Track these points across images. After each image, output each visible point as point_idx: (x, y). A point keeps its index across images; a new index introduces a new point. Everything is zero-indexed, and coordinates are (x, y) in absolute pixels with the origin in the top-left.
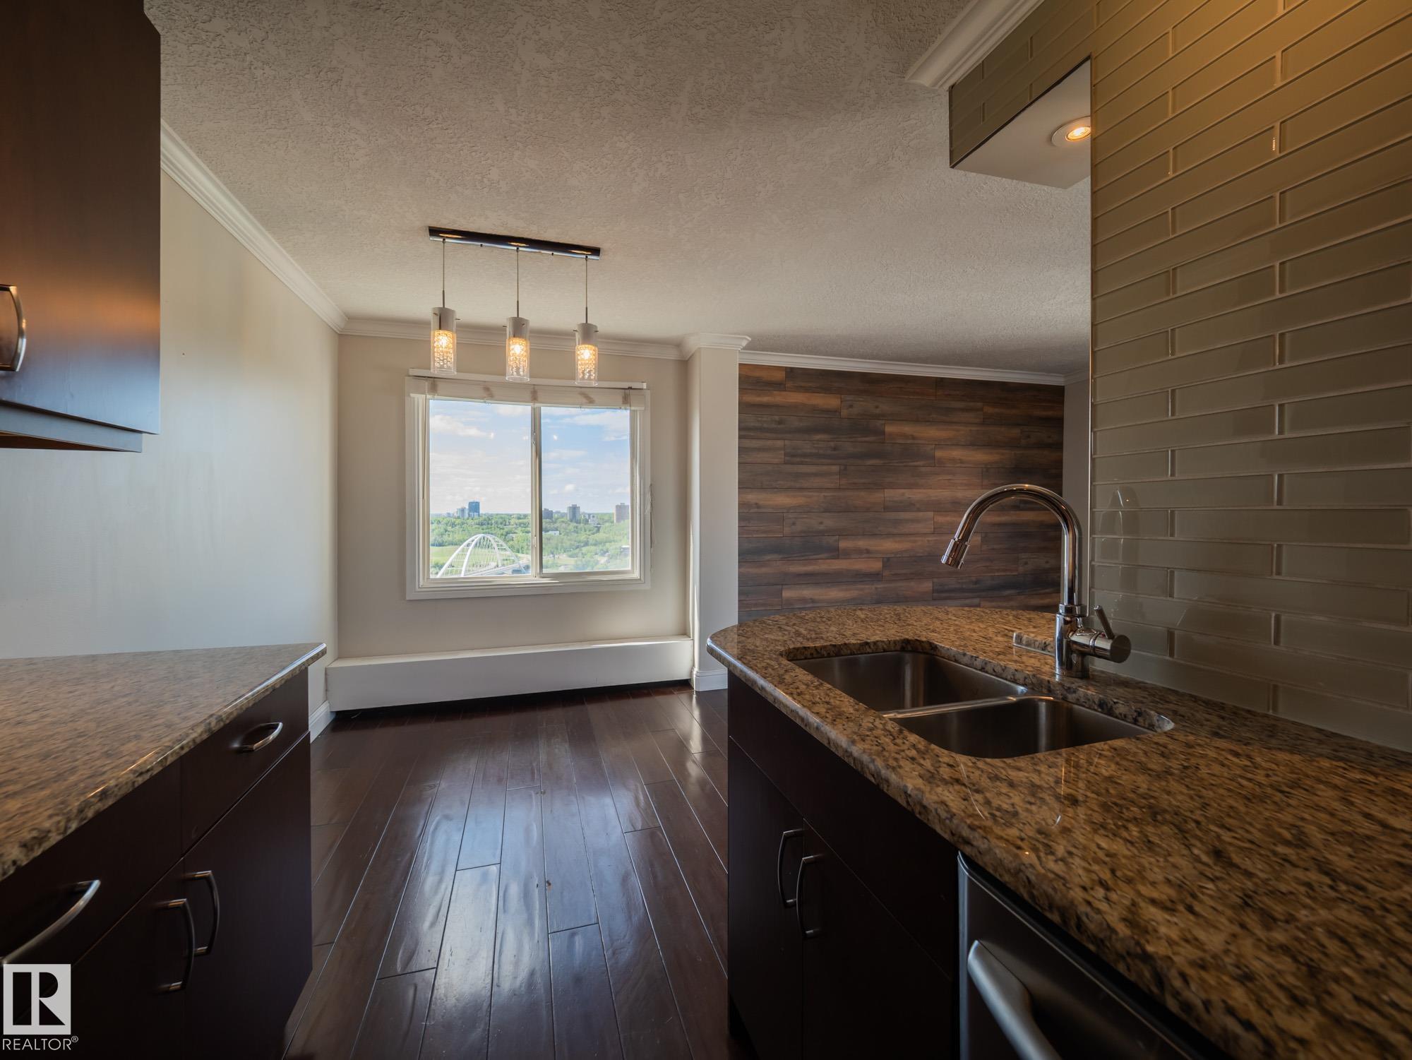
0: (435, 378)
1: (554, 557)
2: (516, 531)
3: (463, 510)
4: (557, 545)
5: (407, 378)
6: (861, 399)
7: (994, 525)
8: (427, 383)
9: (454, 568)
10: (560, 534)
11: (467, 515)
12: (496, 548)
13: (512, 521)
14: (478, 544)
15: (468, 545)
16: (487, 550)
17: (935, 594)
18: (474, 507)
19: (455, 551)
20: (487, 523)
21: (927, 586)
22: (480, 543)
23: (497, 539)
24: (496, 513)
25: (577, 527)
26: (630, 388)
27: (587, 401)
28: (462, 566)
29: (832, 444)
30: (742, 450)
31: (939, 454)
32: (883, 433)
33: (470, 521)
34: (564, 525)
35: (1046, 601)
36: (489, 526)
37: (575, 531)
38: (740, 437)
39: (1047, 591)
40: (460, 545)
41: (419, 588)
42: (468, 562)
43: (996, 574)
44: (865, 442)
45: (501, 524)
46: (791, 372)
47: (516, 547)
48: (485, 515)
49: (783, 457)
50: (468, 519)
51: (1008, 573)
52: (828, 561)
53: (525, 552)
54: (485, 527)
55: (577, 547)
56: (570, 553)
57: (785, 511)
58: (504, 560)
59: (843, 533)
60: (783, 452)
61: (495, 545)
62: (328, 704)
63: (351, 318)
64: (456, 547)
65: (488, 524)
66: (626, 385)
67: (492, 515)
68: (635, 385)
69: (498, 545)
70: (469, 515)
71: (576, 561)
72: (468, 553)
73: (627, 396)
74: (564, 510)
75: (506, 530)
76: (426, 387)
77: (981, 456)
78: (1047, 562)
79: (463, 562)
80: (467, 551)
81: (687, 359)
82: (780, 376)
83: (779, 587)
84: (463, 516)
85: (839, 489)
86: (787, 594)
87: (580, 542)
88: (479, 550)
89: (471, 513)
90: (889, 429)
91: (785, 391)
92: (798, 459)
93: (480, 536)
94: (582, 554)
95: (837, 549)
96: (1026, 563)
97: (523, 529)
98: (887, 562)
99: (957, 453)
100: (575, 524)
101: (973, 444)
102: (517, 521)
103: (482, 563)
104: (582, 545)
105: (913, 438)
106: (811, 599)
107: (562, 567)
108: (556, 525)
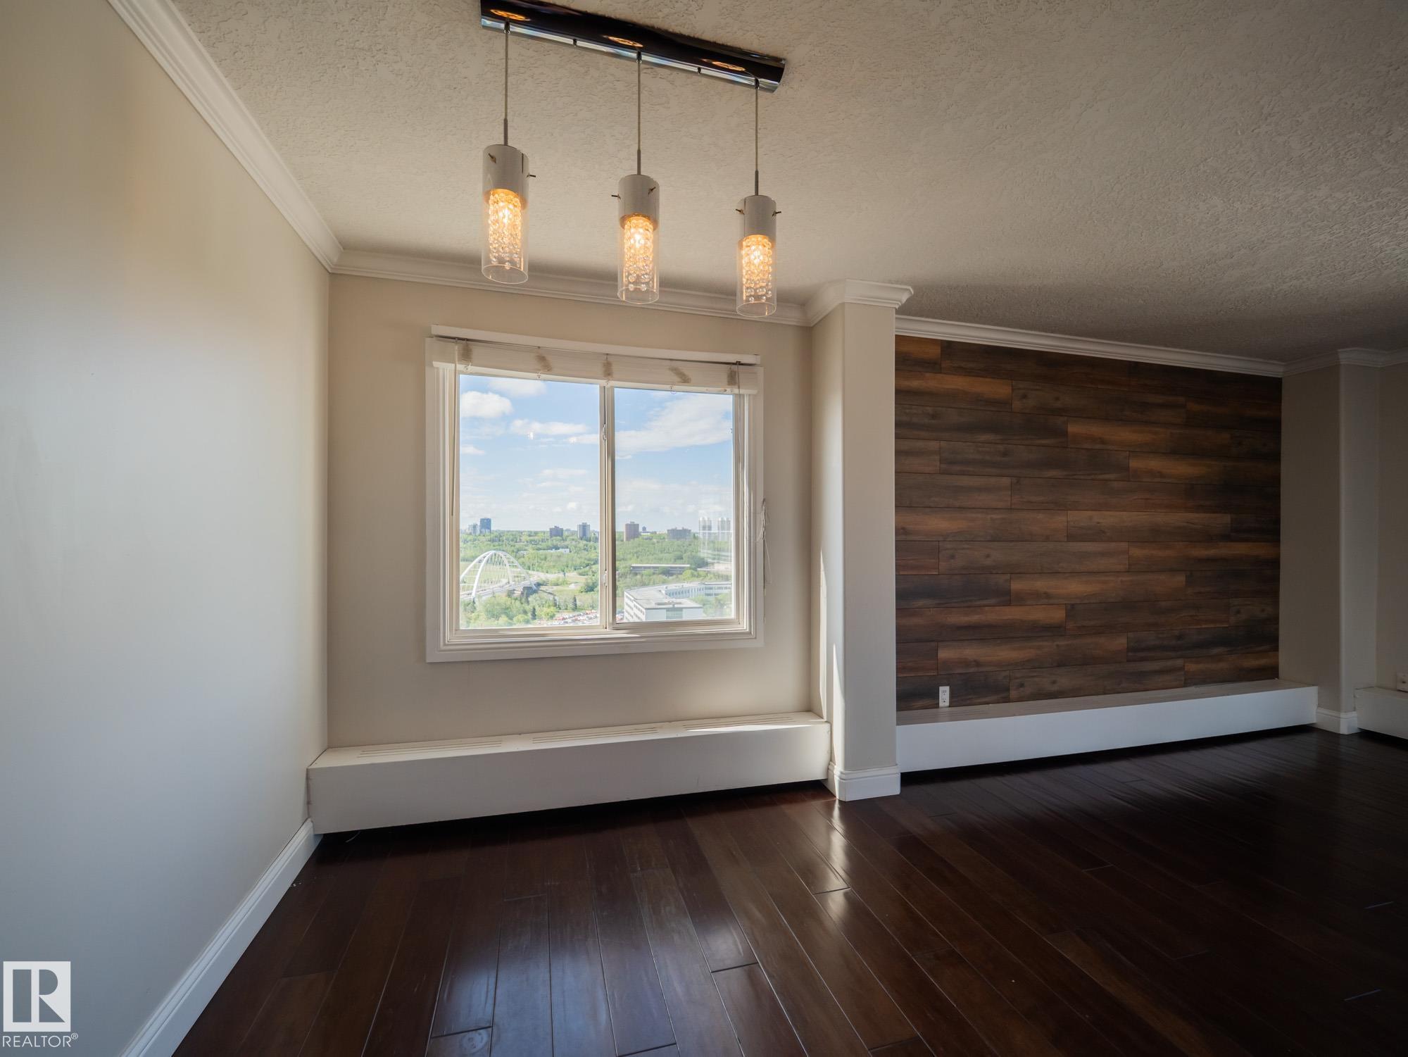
0: (468, 340)
1: (564, 574)
2: (526, 548)
3: (475, 527)
4: (567, 562)
5: (428, 340)
6: (1038, 387)
7: (1201, 560)
8: (456, 347)
9: (466, 585)
10: (570, 552)
11: (478, 532)
12: (508, 565)
13: (524, 538)
14: (489, 561)
15: (480, 562)
16: (498, 567)
17: (1130, 654)
18: (486, 523)
19: (467, 567)
20: (497, 540)
21: (1120, 642)
22: (491, 559)
23: (508, 556)
24: (508, 530)
25: (587, 545)
26: (738, 363)
27: (679, 380)
28: (474, 581)
29: (1001, 448)
30: (899, 453)
31: (1134, 464)
32: (1064, 434)
33: (482, 538)
34: (574, 543)
35: (1263, 662)
36: (501, 543)
37: (585, 549)
38: (897, 437)
39: (1261, 648)
40: (472, 561)
41: (445, 645)
42: (480, 578)
43: (1204, 626)
44: (1043, 446)
45: (512, 540)
46: (948, 348)
47: (527, 564)
48: (496, 531)
49: (938, 463)
50: (479, 535)
51: (1218, 625)
52: (997, 608)
53: (535, 569)
54: (497, 543)
55: (587, 565)
56: (580, 571)
57: (941, 539)
58: (515, 577)
59: (1016, 571)
60: (937, 457)
61: (506, 561)
62: (311, 825)
63: (348, 247)
64: (467, 563)
65: (499, 541)
66: (732, 358)
67: (503, 532)
68: (745, 359)
69: (509, 562)
70: (481, 532)
71: (586, 579)
72: (480, 570)
73: (733, 373)
74: (575, 528)
75: (517, 546)
76: (456, 353)
77: (1183, 469)
78: (1263, 611)
79: (475, 578)
80: (479, 568)
81: (812, 325)
82: (935, 352)
83: (933, 644)
84: (475, 532)
85: (1010, 509)
86: (945, 654)
87: (589, 560)
88: (491, 567)
89: (483, 530)
90: (1074, 428)
91: (941, 373)
92: (957, 468)
93: (493, 552)
94: (593, 572)
95: (1008, 592)
96: (1238, 612)
97: (534, 546)
98: (1072, 610)
99: (1155, 464)
100: (585, 542)
101: (1176, 451)
102: (528, 538)
103: (494, 580)
104: (592, 563)
105: (1103, 442)
106: (975, 661)
107: (573, 585)
108: (566, 543)
